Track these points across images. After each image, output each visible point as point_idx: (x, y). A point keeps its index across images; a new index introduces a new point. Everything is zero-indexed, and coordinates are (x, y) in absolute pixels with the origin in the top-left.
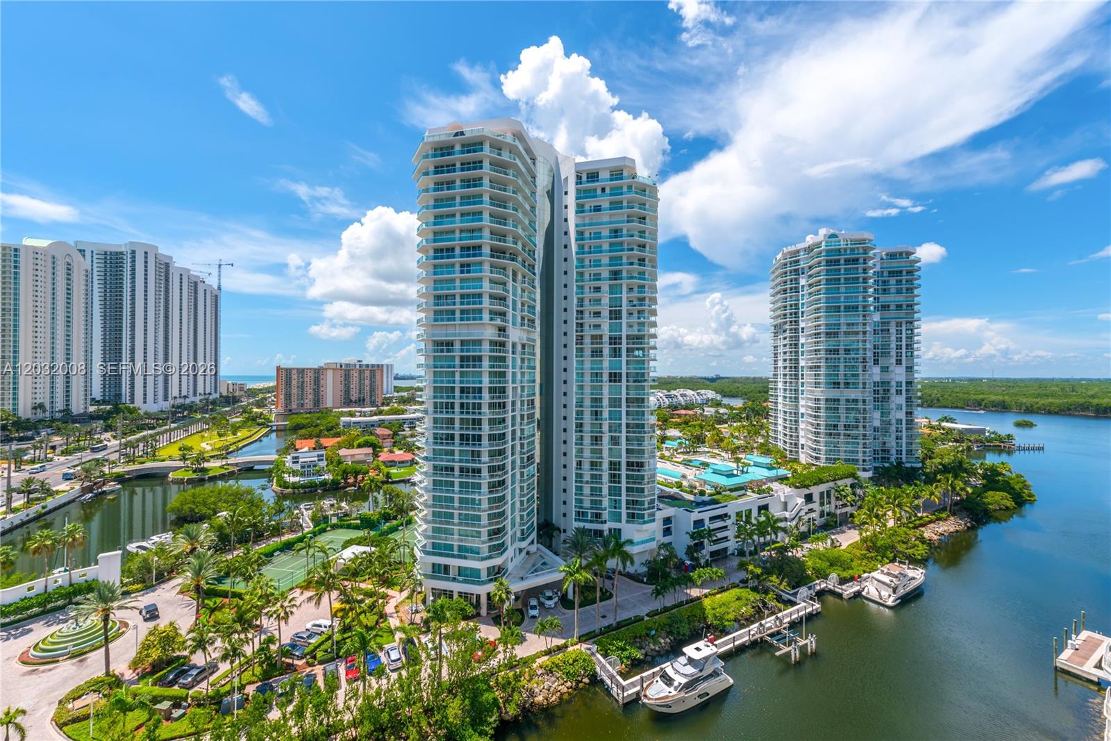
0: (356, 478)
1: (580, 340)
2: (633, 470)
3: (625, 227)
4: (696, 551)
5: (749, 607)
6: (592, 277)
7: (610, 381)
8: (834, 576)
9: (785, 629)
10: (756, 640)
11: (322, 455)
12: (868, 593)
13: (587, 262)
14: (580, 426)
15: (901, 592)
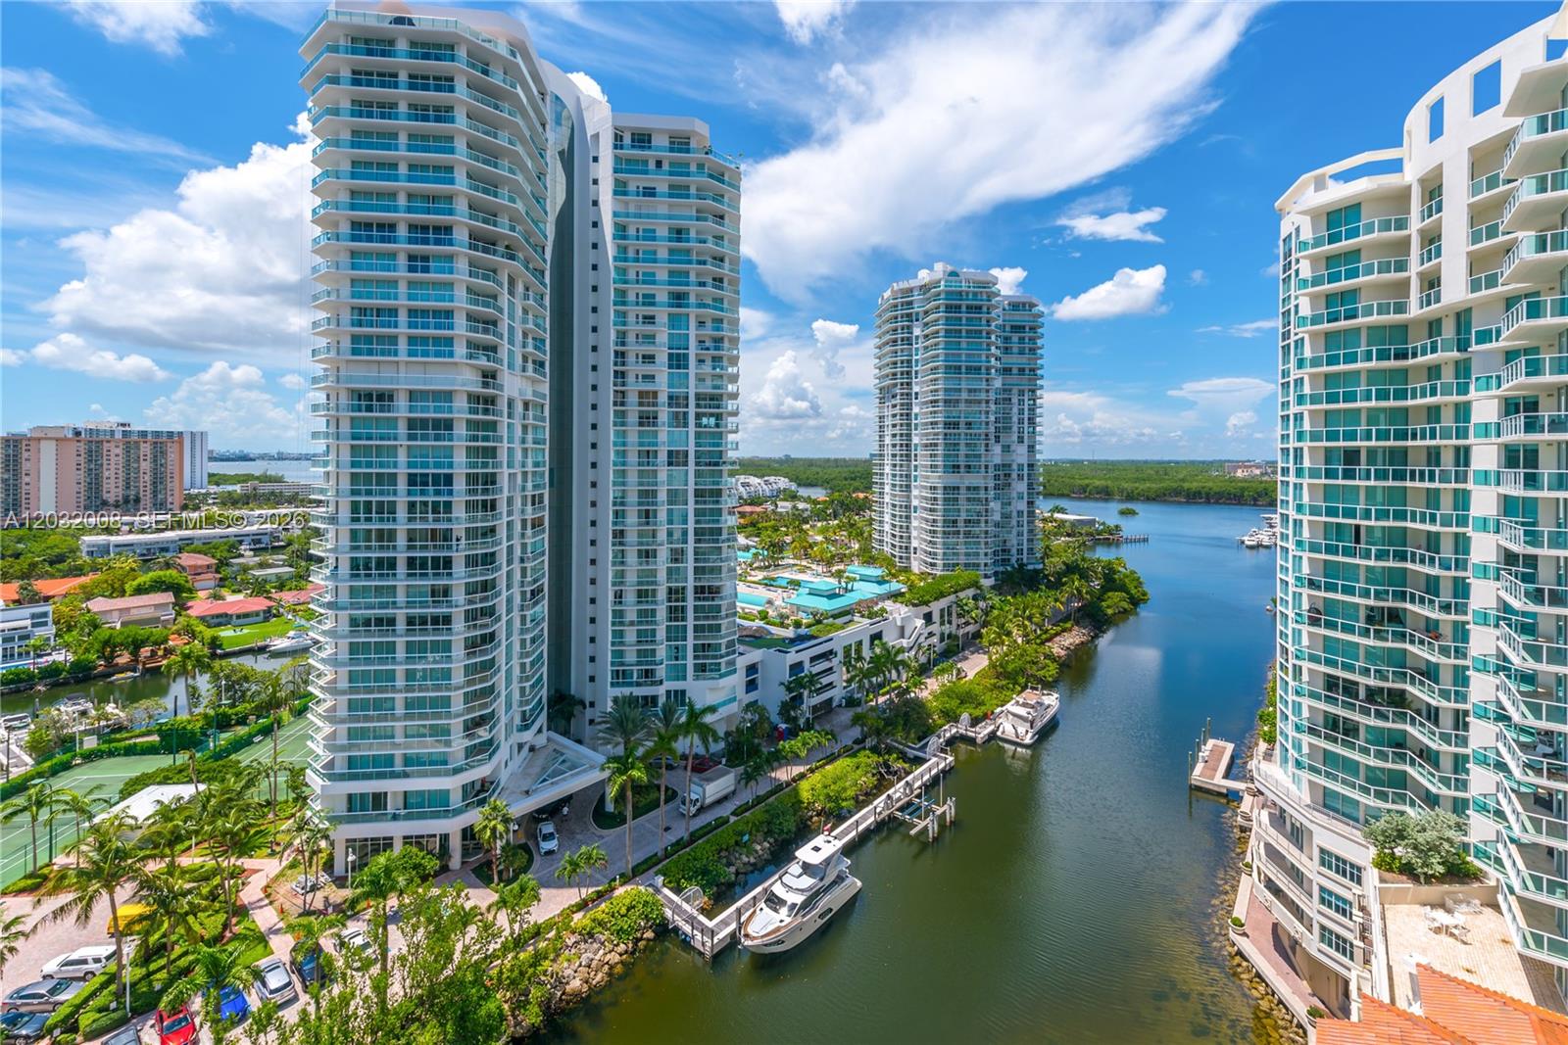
0: (135, 653)
1: (621, 398)
2: (704, 599)
3: (693, 227)
4: (794, 708)
5: (870, 775)
6: (640, 299)
7: (670, 464)
8: (965, 717)
9: (919, 796)
10: (884, 819)
11: (45, 615)
12: (1003, 732)
13: (632, 276)
14: (619, 535)
15: (1039, 725)
